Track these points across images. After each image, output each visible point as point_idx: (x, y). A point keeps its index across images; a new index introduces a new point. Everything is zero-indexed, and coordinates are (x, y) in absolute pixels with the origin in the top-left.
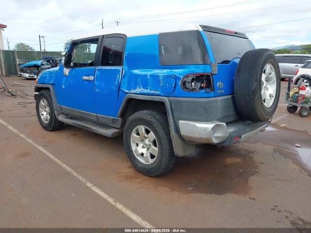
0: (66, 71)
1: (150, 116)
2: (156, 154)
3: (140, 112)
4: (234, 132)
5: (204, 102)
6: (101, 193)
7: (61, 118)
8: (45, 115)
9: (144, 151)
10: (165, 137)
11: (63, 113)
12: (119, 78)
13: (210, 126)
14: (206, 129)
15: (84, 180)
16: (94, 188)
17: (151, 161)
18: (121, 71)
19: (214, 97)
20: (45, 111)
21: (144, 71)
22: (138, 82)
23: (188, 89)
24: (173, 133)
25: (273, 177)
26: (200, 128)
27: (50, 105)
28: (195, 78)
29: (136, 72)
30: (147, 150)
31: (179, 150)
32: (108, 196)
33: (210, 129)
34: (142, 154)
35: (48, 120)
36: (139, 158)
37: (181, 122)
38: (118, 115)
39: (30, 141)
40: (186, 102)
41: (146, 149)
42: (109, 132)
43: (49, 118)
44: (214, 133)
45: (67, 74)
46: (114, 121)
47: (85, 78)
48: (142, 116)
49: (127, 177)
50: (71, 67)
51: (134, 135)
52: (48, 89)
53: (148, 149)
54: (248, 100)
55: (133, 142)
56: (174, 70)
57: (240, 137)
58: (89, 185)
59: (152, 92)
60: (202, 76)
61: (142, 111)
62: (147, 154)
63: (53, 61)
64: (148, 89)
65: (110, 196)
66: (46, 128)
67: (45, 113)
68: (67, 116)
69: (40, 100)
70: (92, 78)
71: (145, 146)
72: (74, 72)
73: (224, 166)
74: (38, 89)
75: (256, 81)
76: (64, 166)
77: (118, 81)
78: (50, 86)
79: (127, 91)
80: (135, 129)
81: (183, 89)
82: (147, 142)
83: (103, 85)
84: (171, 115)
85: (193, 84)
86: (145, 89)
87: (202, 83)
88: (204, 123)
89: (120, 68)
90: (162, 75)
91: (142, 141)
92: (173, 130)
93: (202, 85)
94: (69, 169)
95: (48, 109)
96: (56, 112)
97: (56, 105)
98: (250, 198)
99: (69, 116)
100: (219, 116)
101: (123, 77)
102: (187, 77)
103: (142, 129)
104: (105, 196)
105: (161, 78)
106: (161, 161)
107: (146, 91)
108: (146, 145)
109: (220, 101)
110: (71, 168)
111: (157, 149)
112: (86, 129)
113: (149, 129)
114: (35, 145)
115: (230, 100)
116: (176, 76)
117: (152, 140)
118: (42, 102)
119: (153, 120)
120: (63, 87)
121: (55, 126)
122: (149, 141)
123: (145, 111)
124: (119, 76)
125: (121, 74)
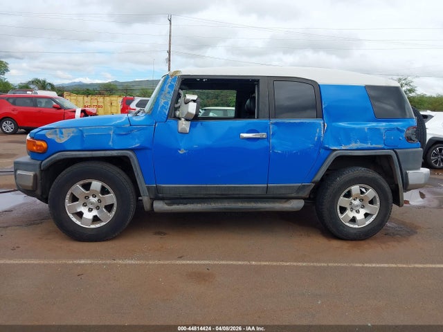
2: (375, 212)
12: (320, 133)
18: (322, 125)
22: (352, 136)
23: (412, 140)
36: (348, 224)
37: (411, 173)
41: (354, 212)
46: (300, 189)
51: (343, 198)
53: (358, 211)
59: (374, 146)
64: (368, 143)
77: (319, 137)
78: (129, 152)
79: (336, 148)
80: (347, 191)
81: (407, 141)
86: (364, 143)
90: (382, 128)
91: (350, 203)
101: (326, 131)
107: (365, 146)
108: (357, 206)
113: (368, 187)
124: (320, 130)
125: (322, 127)
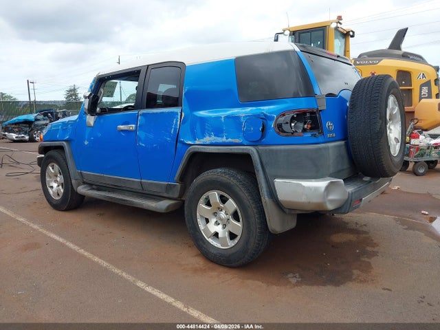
0: (91, 120)
1: (227, 176)
2: (239, 232)
3: (211, 171)
4: (355, 192)
5: (310, 150)
6: (162, 296)
7: (82, 190)
8: (55, 187)
9: (219, 229)
10: (253, 206)
11: (84, 183)
12: (176, 124)
13: (322, 184)
14: (316, 189)
15: (130, 278)
16: (149, 289)
17: (231, 244)
18: (179, 114)
19: (323, 143)
20: (56, 181)
21: (216, 112)
22: (207, 127)
23: (285, 132)
24: (266, 198)
25: (406, 257)
26: (309, 188)
27: (65, 171)
28: (295, 116)
29: (203, 113)
30: (224, 228)
31: (276, 224)
32: (173, 300)
33: (323, 189)
34: (216, 234)
35: (61, 195)
36: (210, 240)
37: (278, 182)
38: (176, 178)
39: (35, 227)
40: (285, 151)
41: (220, 226)
42: (162, 205)
43: (62, 191)
44: (327, 195)
45: (92, 123)
46: (169, 188)
47: (122, 127)
48: (216, 176)
49: (195, 271)
50: (97, 114)
51: (202, 205)
52: (61, 148)
53: (224, 226)
54: (370, 145)
55: (201, 216)
56: (262, 108)
57: (361, 200)
58: (140, 284)
59: (230, 140)
60: (304, 113)
61: (215, 170)
62: (224, 233)
63: (52, 113)
64: (223, 137)
65: (176, 299)
66: (57, 206)
67: (55, 185)
68: (91, 185)
69: (47, 166)
70: (132, 127)
71: (219, 222)
72: (102, 121)
73: (333, 246)
74: (44, 150)
75: (380, 119)
76: (96, 259)
77: (175, 129)
78: (64, 143)
79: (190, 143)
80: (204, 197)
81: (279, 133)
82: (223, 214)
83: (151, 136)
84: (261, 172)
85: (293, 125)
86: (218, 137)
87: (305, 123)
88: (313, 180)
89: (177, 110)
90: (244, 115)
91: (215, 214)
92: (265, 193)
93: (306, 126)
94: (105, 264)
95: (60, 178)
96: (73, 181)
97: (73, 171)
98: (384, 289)
99: (94, 187)
100: (332, 170)
101: (183, 122)
102: (284, 115)
103: (215, 195)
104: (170, 300)
105: (242, 120)
106: (247, 242)
107: (219, 140)
108: (221, 219)
109: (332, 148)
110: (107, 261)
111: (239, 225)
112: (123, 203)
113: (226, 195)
114: (45, 232)
115: (344, 147)
116: (265, 115)
117: (231, 211)
118: (50, 168)
119: (232, 181)
120: (86, 143)
121: (72, 203)
122: (227, 214)
123: (219, 170)
124: (177, 121)
125: (179, 117)
